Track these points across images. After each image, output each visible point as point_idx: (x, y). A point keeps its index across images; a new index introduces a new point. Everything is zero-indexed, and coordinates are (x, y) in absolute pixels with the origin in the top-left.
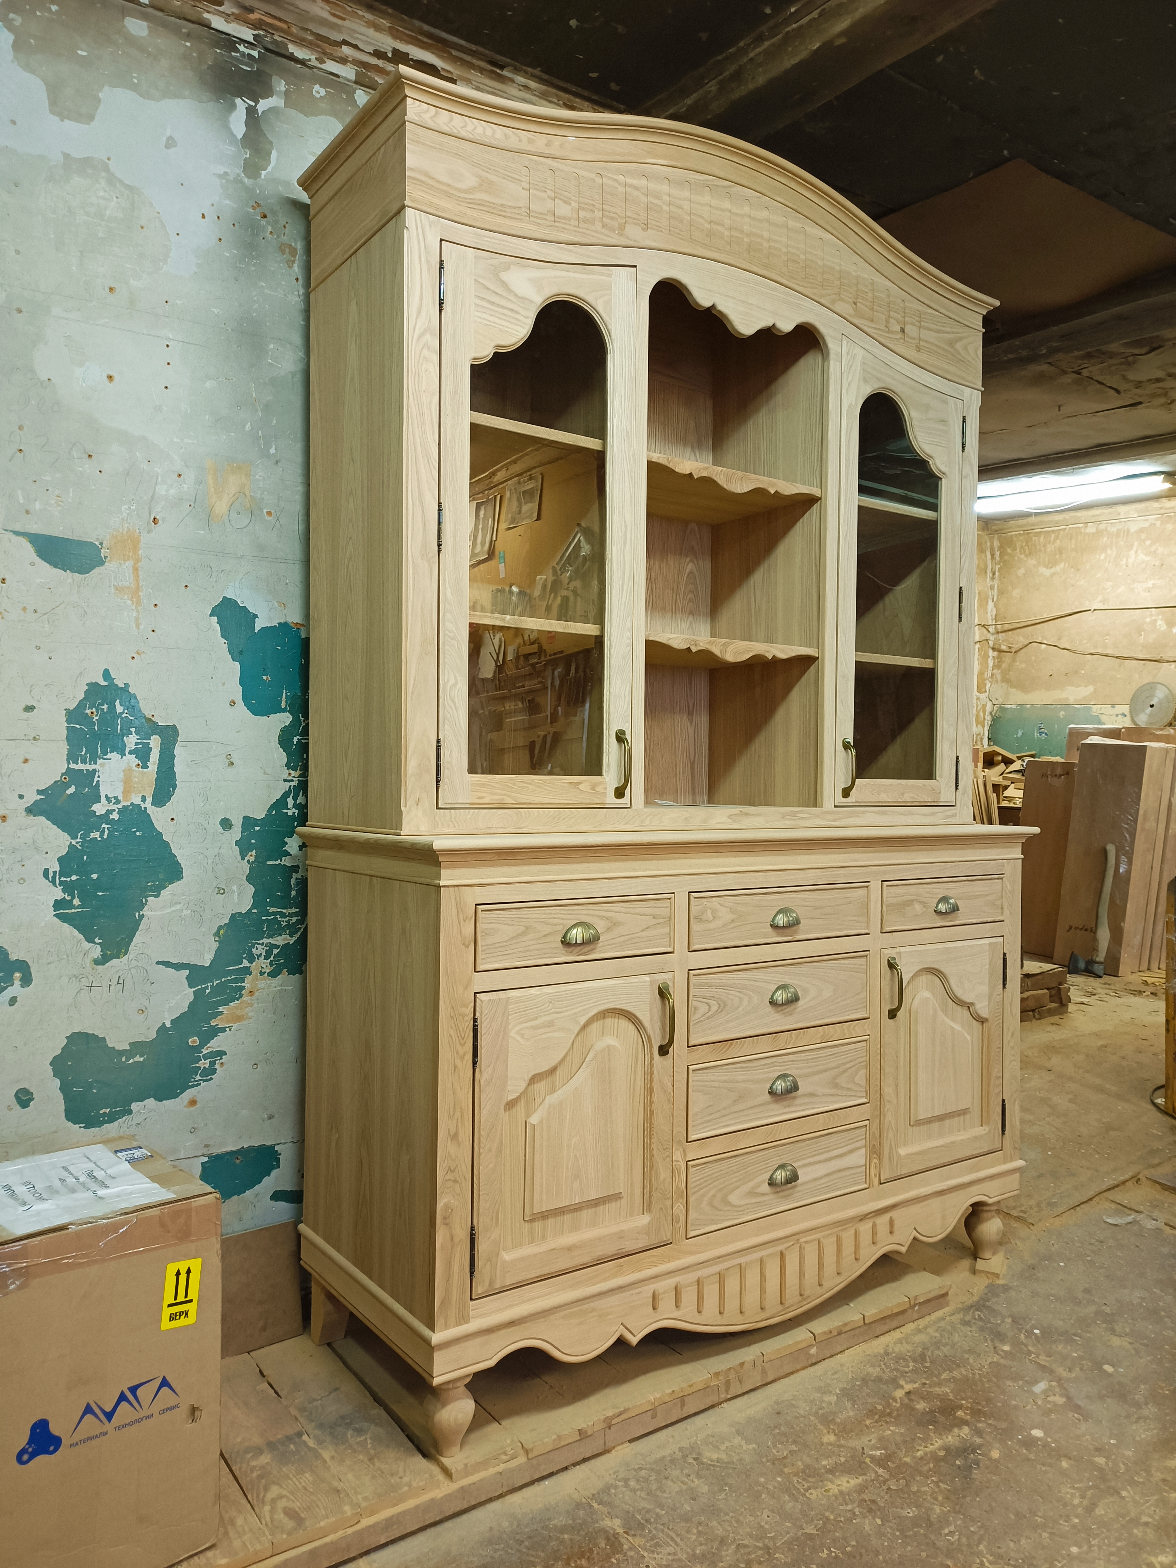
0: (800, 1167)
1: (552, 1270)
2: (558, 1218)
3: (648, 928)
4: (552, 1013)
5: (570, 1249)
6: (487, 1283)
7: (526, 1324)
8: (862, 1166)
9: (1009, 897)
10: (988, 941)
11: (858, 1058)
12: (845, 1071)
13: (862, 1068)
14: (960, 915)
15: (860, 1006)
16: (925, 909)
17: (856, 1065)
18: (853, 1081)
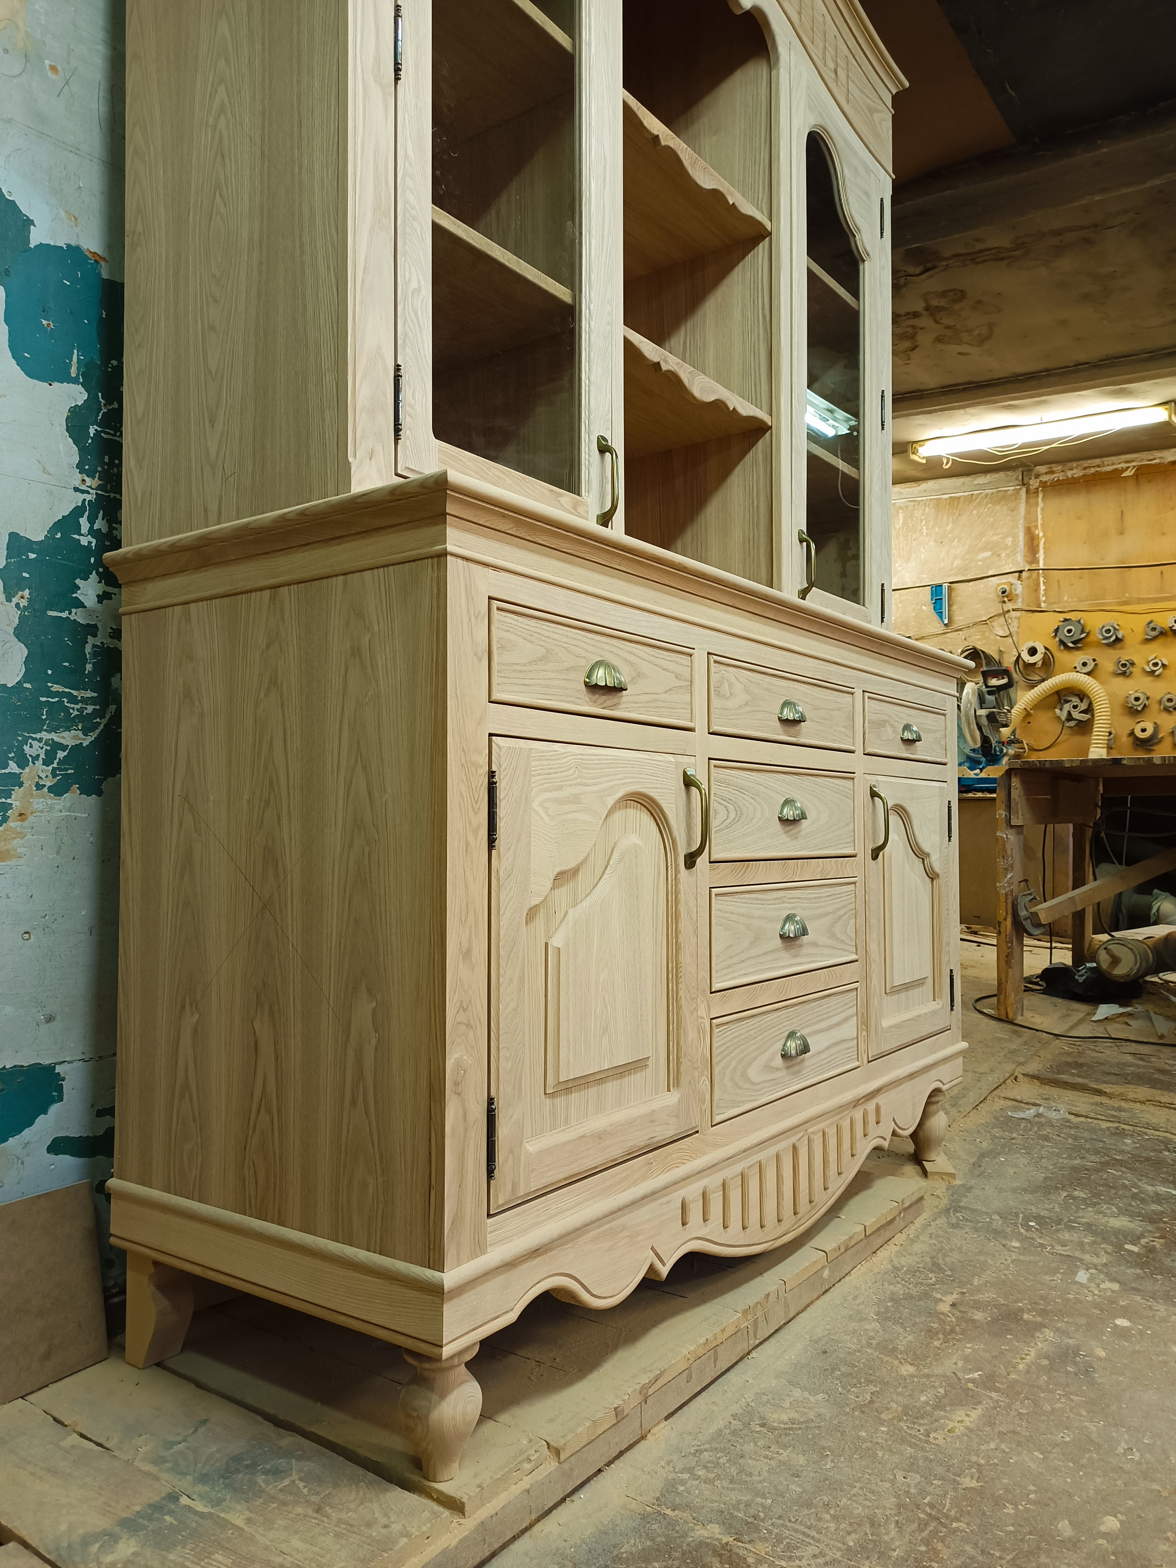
0: (810, 1034)
1: (582, 1168)
2: (582, 1093)
3: (670, 690)
4: (579, 784)
5: (600, 1136)
6: (509, 1188)
7: (553, 1253)
8: (854, 1039)
9: (950, 738)
10: (937, 784)
11: (849, 904)
12: (840, 918)
13: (852, 917)
14: (918, 749)
15: (849, 840)
16: (894, 735)
17: (847, 912)
18: (846, 932)
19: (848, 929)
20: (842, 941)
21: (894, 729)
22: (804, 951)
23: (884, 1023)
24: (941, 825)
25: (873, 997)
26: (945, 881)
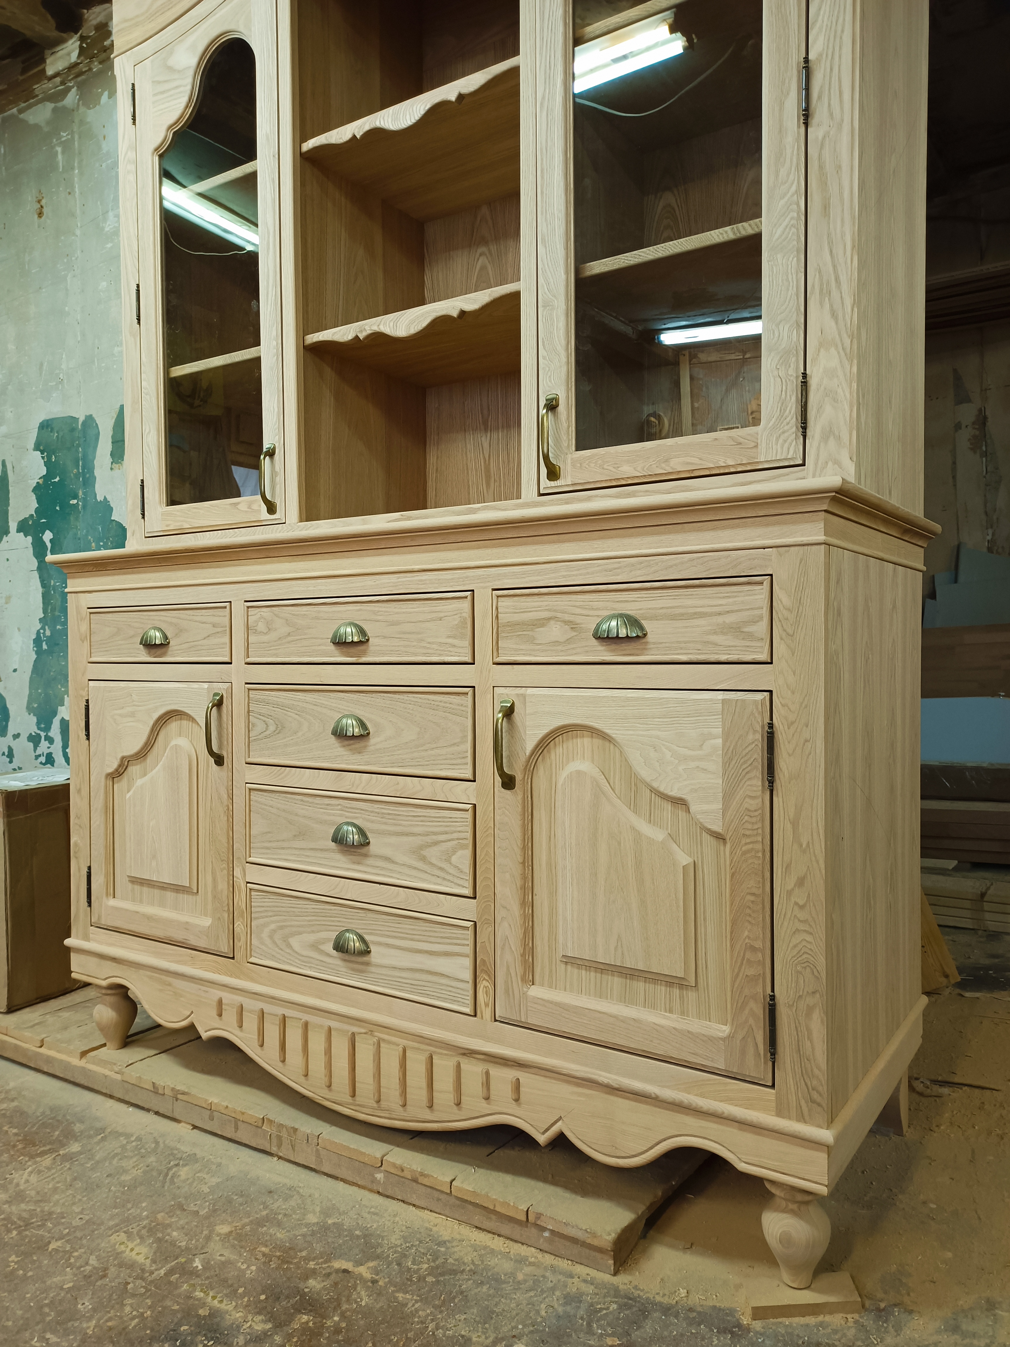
3: (208, 636)
4: (134, 706)
8: (462, 981)
9: (787, 619)
10: (720, 696)
11: (455, 832)
12: (436, 843)
13: (463, 847)
14: (652, 646)
15: (459, 761)
16: (575, 634)
17: (453, 840)
18: (448, 861)
19: (454, 859)
20: (441, 869)
21: (574, 626)
22: (370, 861)
23: (535, 991)
24: (731, 759)
25: (503, 949)
26: (744, 849)
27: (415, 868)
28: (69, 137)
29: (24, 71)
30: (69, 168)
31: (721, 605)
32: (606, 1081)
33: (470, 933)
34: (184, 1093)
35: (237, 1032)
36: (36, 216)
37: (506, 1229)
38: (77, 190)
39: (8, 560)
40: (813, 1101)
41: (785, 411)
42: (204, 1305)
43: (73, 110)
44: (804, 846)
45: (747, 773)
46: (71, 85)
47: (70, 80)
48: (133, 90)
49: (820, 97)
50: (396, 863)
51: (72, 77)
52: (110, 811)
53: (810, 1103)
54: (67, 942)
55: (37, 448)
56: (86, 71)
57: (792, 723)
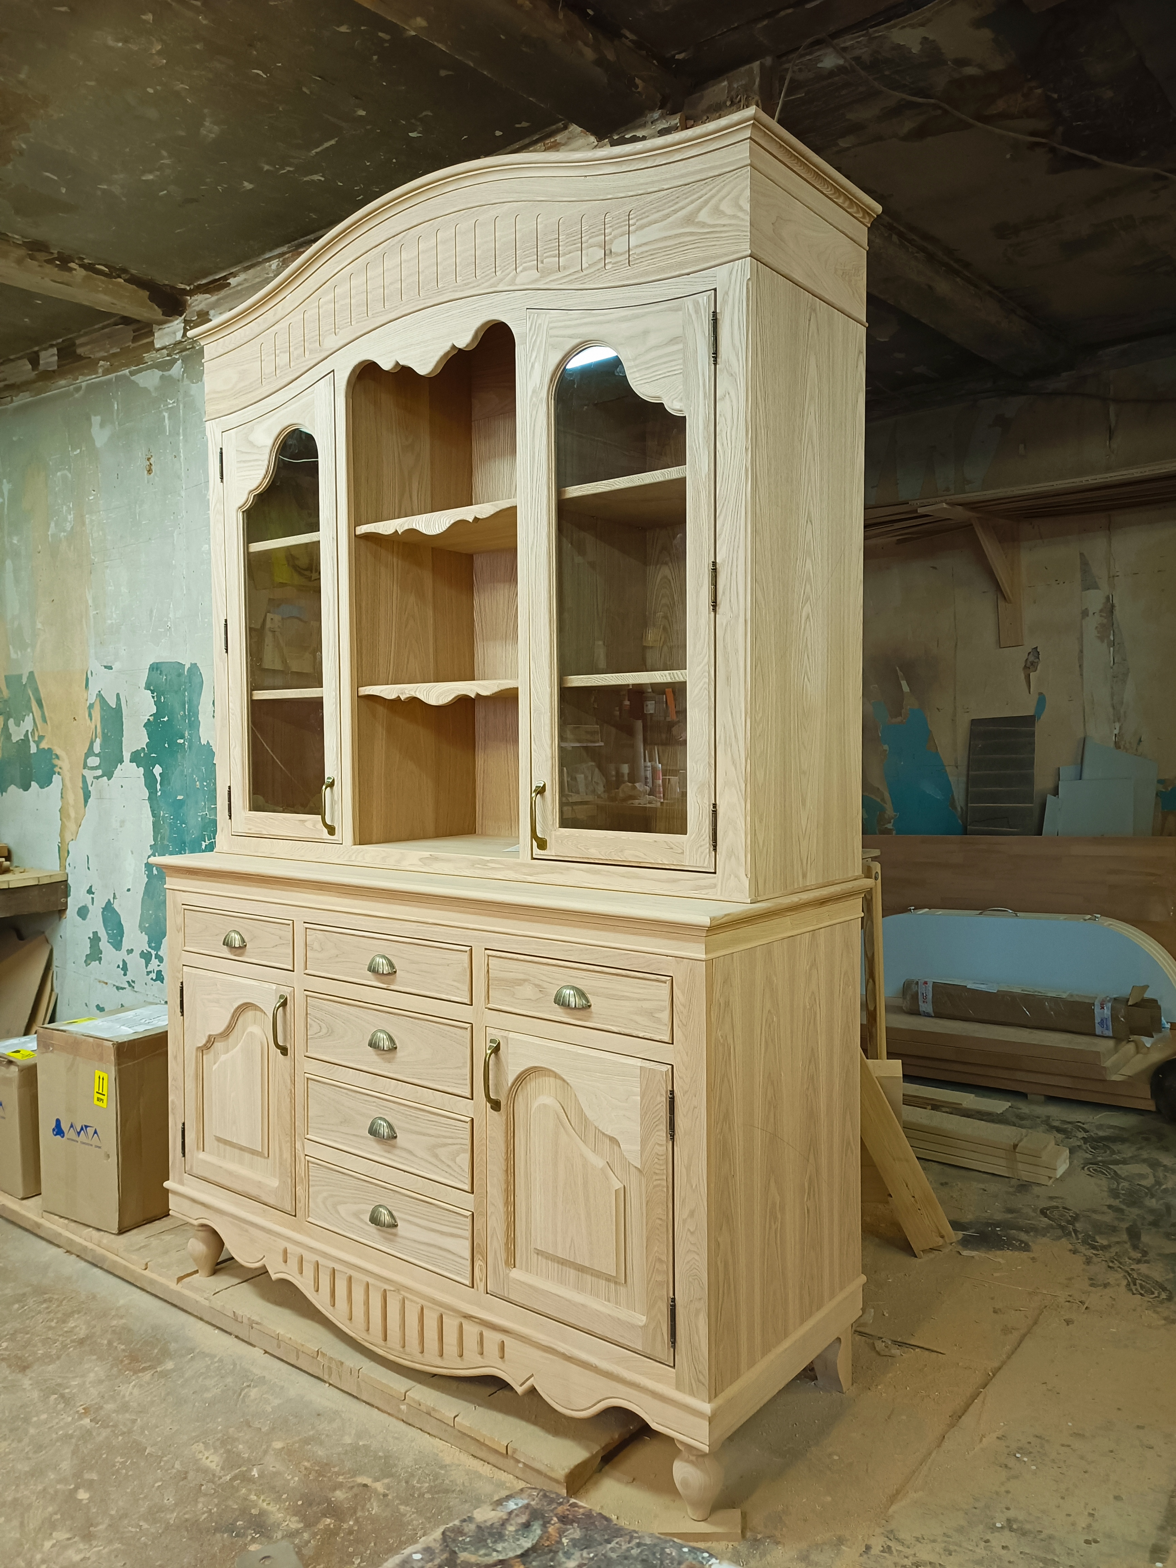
0: (399, 1219)
3: (276, 946)
5: (230, 1173)
8: (464, 1258)
9: (682, 1013)
10: (639, 1063)
11: (459, 1138)
12: (445, 1145)
13: (464, 1151)
14: (595, 1015)
15: (461, 1082)
16: (542, 995)
17: (457, 1144)
18: (454, 1160)
19: (458, 1159)
20: (448, 1166)
21: (541, 989)
22: (397, 1152)
23: (515, 1274)
24: (646, 1113)
25: (492, 1237)
26: (655, 1183)
27: (430, 1163)
28: (175, 404)
29: (135, 340)
30: (175, 433)
31: (639, 993)
32: (562, 1351)
33: (469, 1220)
34: (257, 1323)
35: (298, 1276)
36: (146, 472)
37: (492, 1458)
38: (182, 455)
39: (122, 787)
40: (700, 1381)
41: (702, 830)
42: (255, 1506)
43: (178, 381)
44: (694, 1187)
45: (656, 1126)
46: (177, 357)
47: (176, 354)
48: (221, 453)
49: (724, 593)
50: (417, 1157)
51: (177, 351)
52: (200, 1078)
53: (697, 1383)
54: (166, 1184)
55: (147, 687)
56: (189, 349)
57: (686, 1092)
